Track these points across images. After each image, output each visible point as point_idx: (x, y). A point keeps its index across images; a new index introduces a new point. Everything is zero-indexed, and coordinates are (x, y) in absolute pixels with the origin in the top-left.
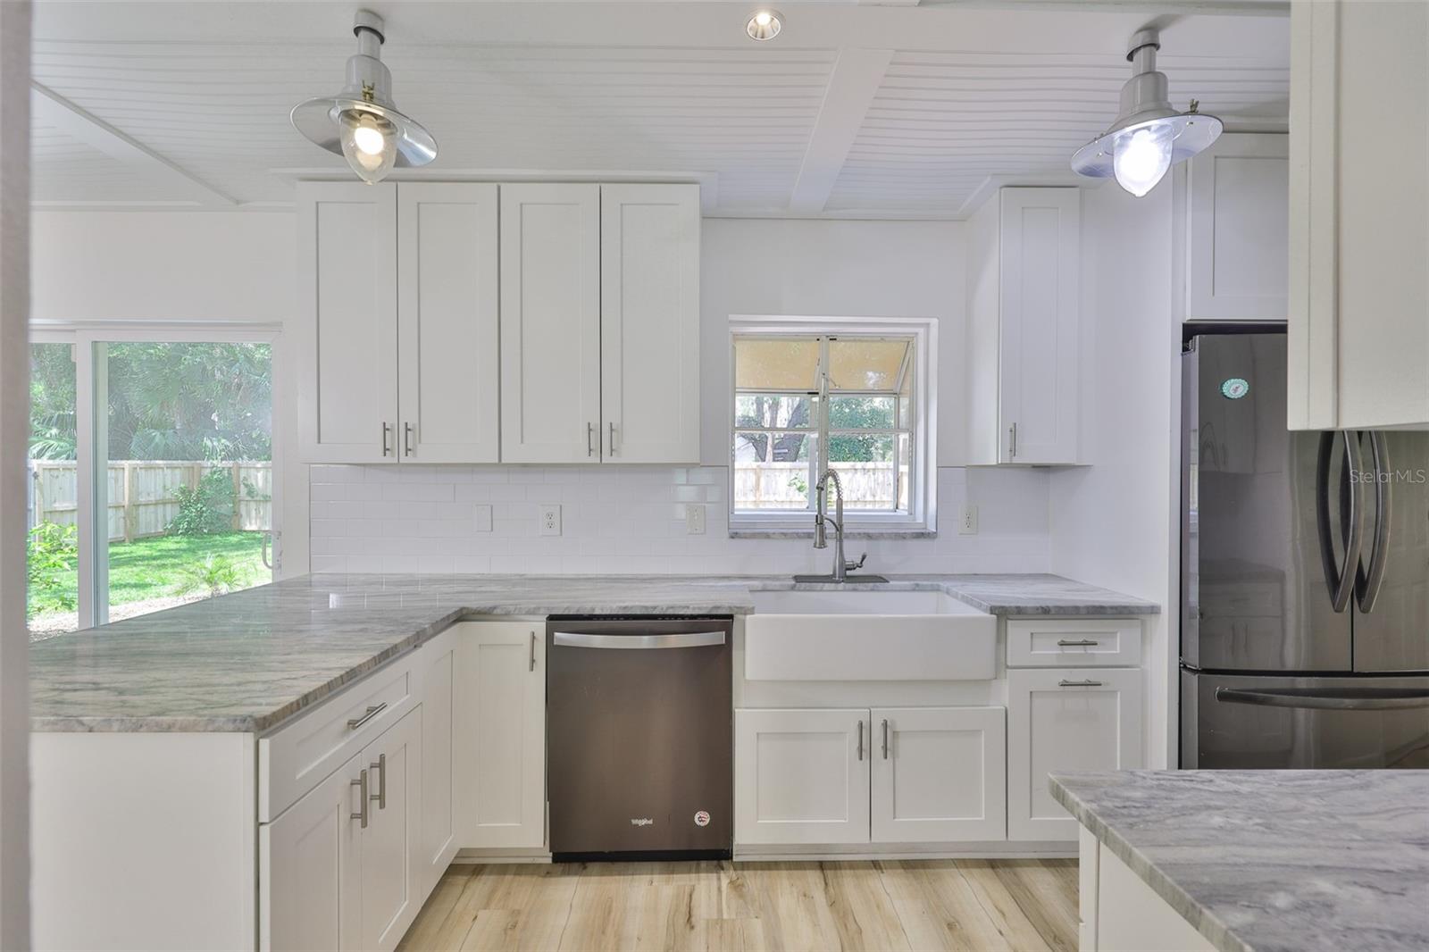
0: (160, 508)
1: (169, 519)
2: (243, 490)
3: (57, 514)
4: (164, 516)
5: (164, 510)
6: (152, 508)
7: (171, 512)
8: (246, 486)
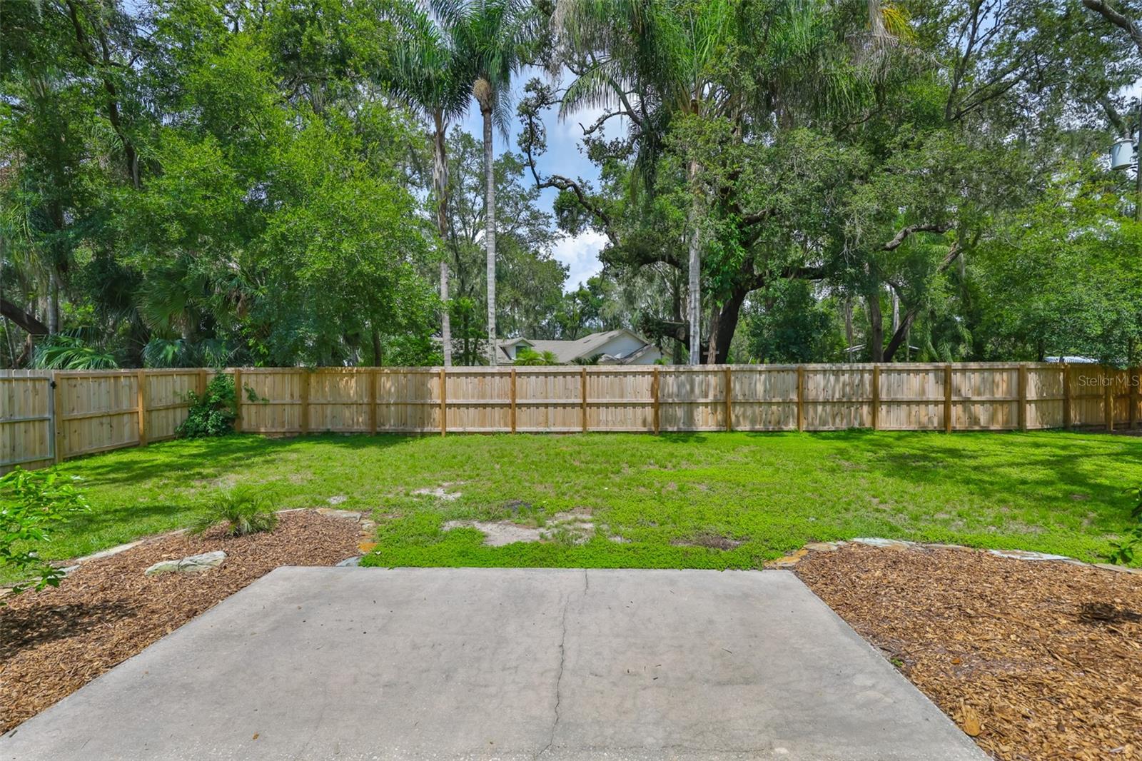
0: (171, 413)
1: (179, 422)
2: (245, 395)
3: (76, 422)
4: (175, 420)
5: (175, 415)
6: (163, 413)
7: (180, 416)
8: (247, 390)
